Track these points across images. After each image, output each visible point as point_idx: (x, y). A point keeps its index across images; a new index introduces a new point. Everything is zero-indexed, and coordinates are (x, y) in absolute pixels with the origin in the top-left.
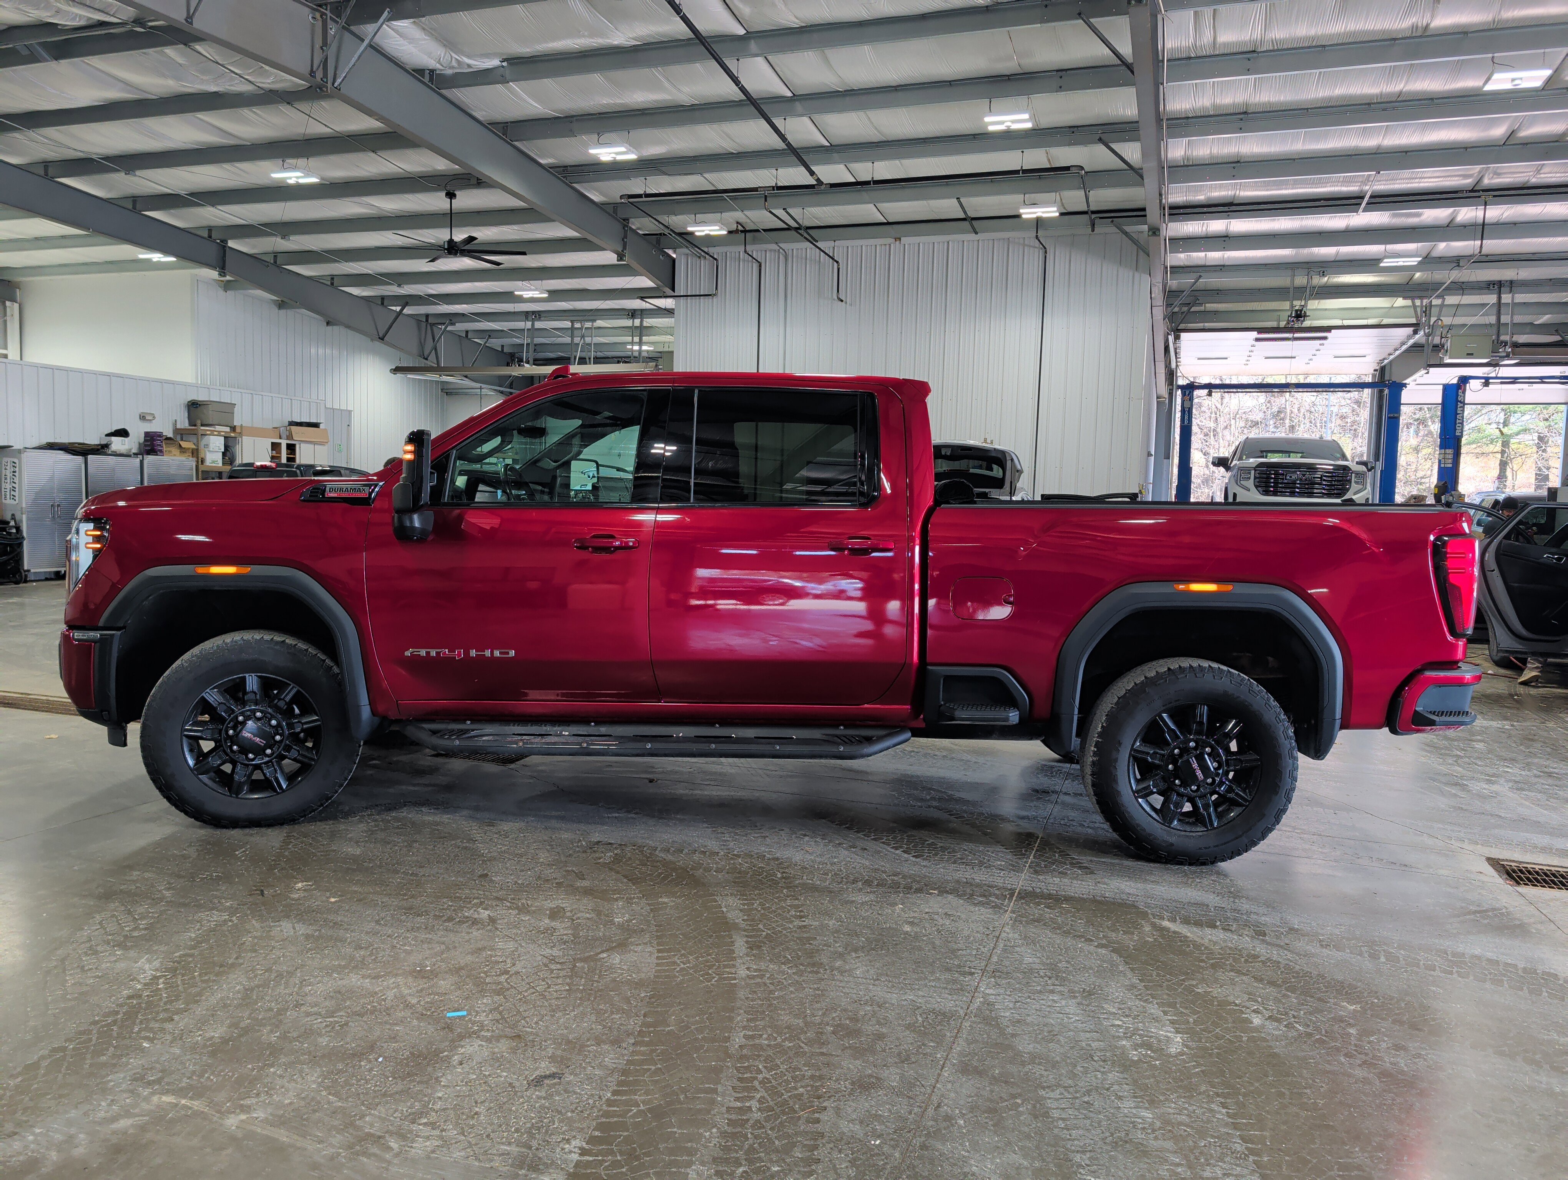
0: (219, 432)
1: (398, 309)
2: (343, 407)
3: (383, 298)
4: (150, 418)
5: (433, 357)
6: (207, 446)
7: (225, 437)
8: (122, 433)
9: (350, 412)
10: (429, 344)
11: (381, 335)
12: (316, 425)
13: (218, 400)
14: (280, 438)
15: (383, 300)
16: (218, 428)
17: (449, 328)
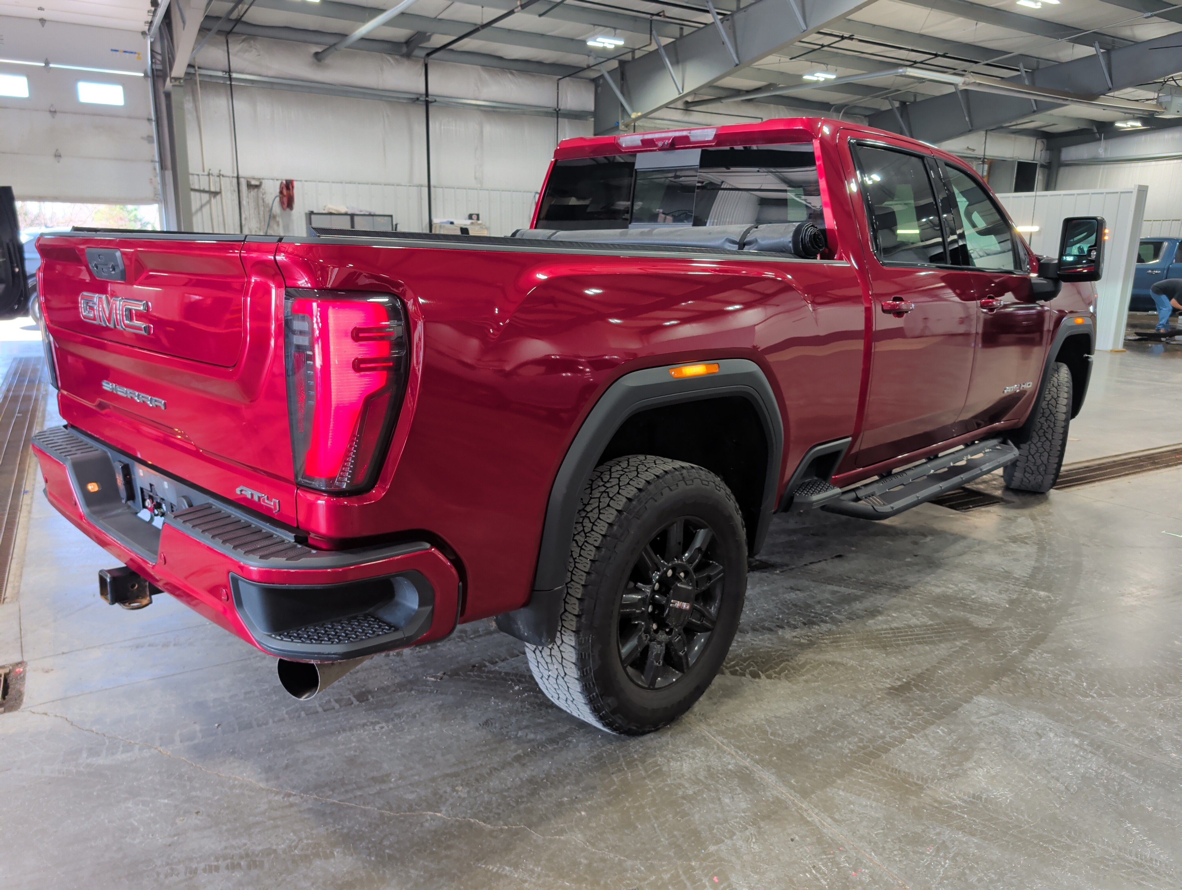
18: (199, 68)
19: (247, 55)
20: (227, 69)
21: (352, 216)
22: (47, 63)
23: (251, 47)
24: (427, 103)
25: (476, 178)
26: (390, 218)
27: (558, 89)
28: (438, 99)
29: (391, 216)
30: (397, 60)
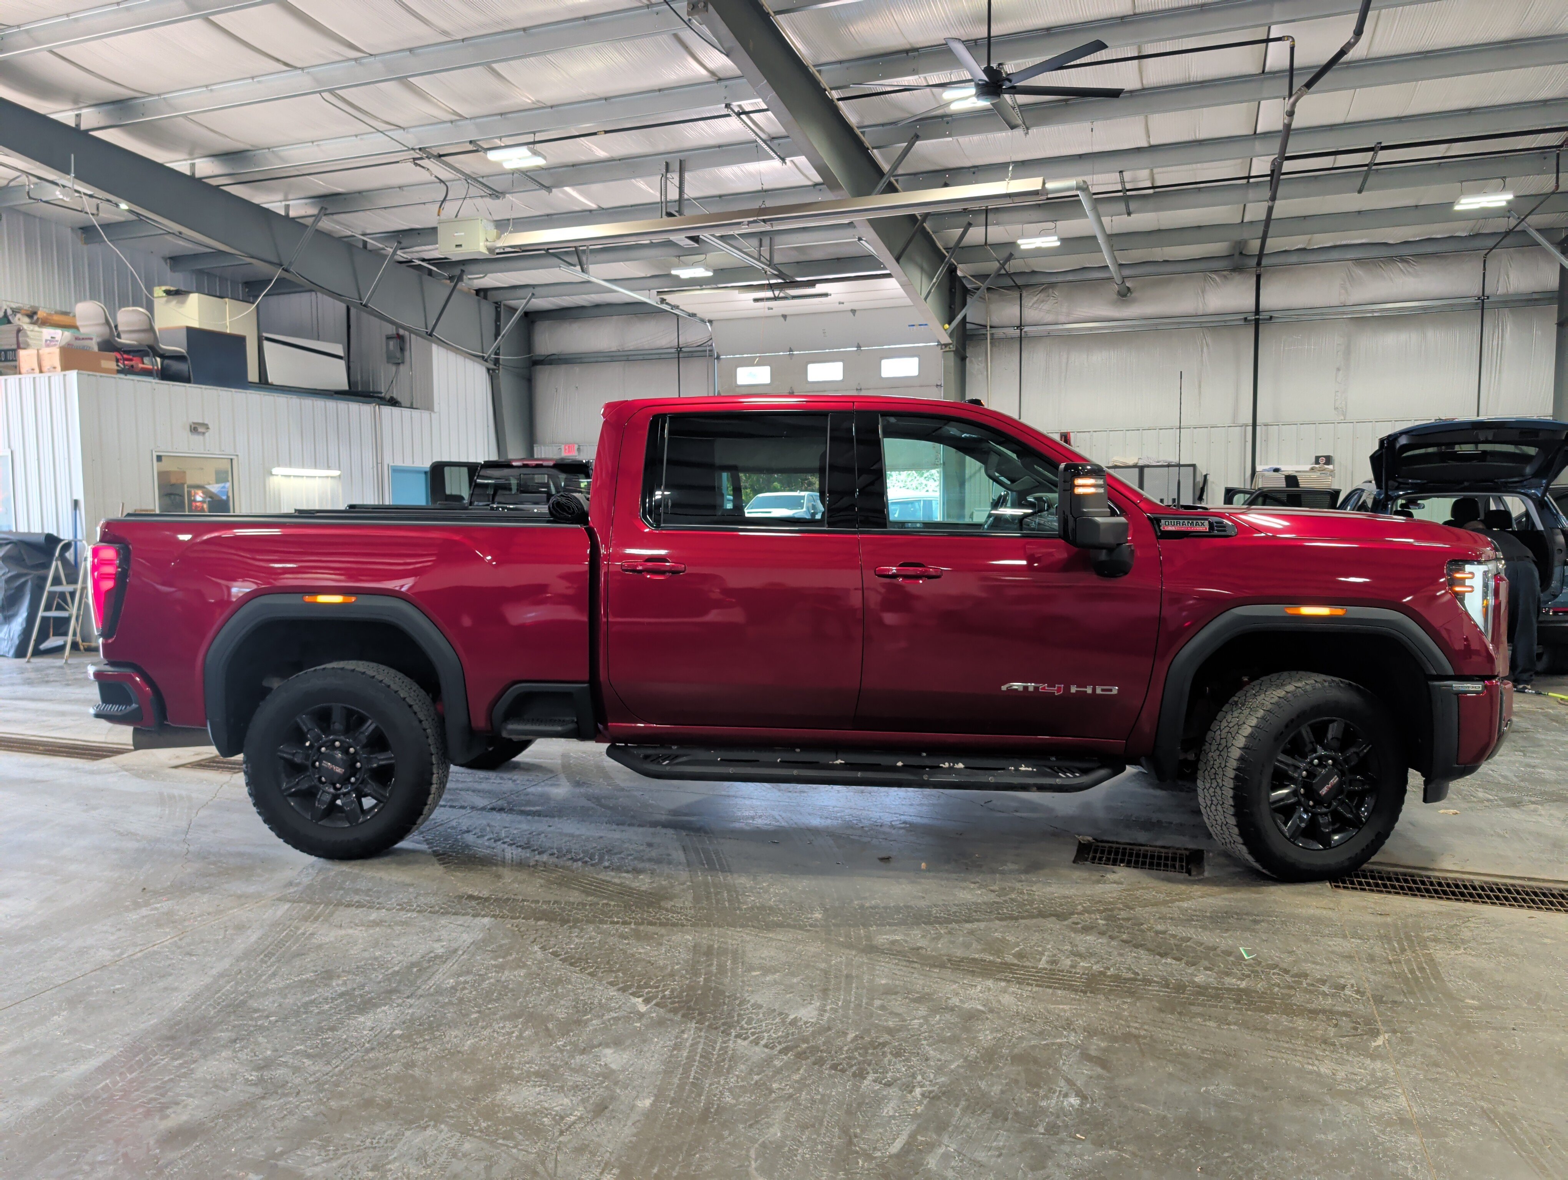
18: (991, 327)
19: (1046, 306)
20: (1018, 323)
21: (1142, 469)
22: (859, 347)
23: (1048, 296)
24: (1257, 322)
25: (1336, 409)
26: (1191, 468)
27: (1485, 269)
28: (1274, 314)
29: (1194, 466)
30: (1225, 277)
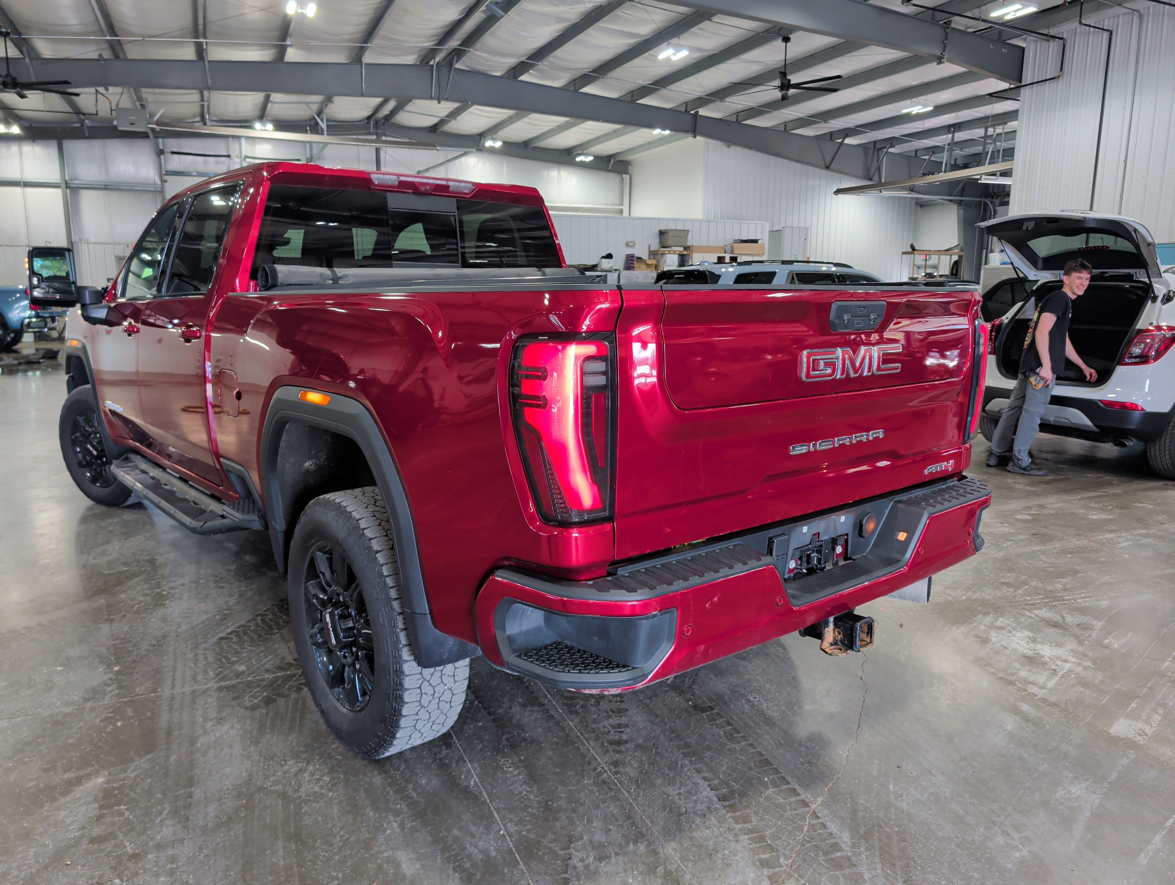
0: (675, 251)
1: (841, 140)
2: (802, 225)
3: (831, 134)
4: (632, 245)
5: (876, 178)
6: (665, 261)
7: (679, 255)
8: (609, 256)
9: (807, 229)
10: (875, 165)
11: (827, 164)
12: (755, 241)
13: (674, 228)
14: (725, 253)
15: (831, 136)
16: (674, 248)
17: (890, 150)
